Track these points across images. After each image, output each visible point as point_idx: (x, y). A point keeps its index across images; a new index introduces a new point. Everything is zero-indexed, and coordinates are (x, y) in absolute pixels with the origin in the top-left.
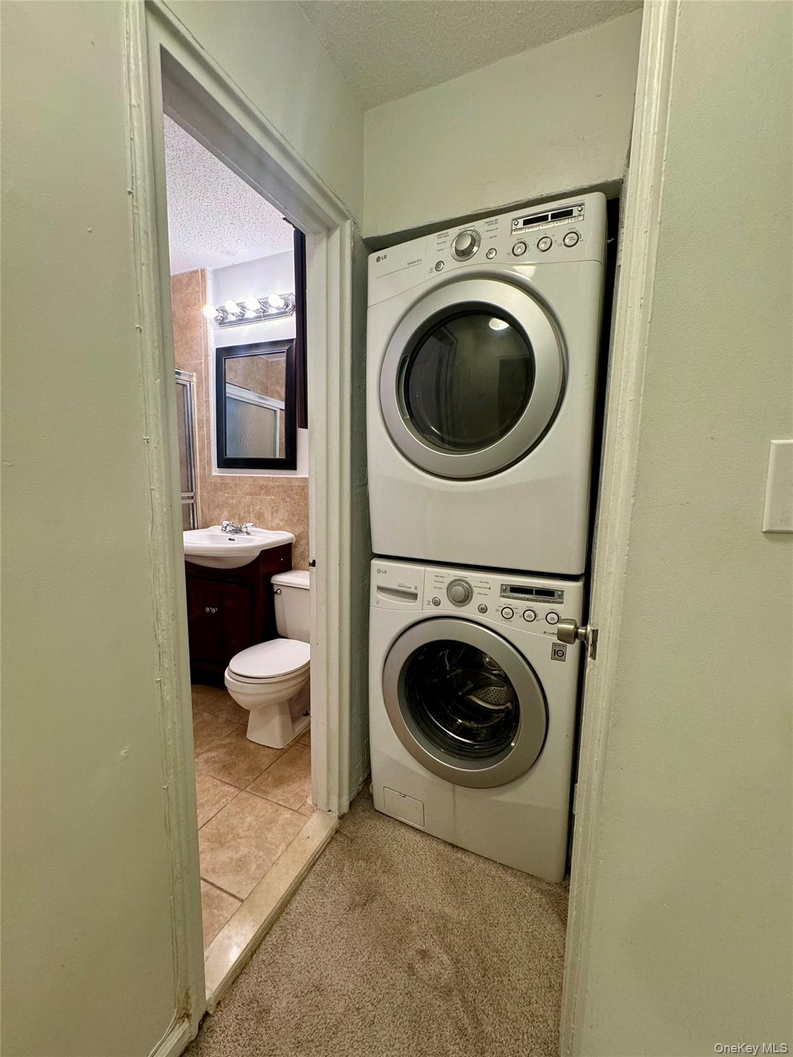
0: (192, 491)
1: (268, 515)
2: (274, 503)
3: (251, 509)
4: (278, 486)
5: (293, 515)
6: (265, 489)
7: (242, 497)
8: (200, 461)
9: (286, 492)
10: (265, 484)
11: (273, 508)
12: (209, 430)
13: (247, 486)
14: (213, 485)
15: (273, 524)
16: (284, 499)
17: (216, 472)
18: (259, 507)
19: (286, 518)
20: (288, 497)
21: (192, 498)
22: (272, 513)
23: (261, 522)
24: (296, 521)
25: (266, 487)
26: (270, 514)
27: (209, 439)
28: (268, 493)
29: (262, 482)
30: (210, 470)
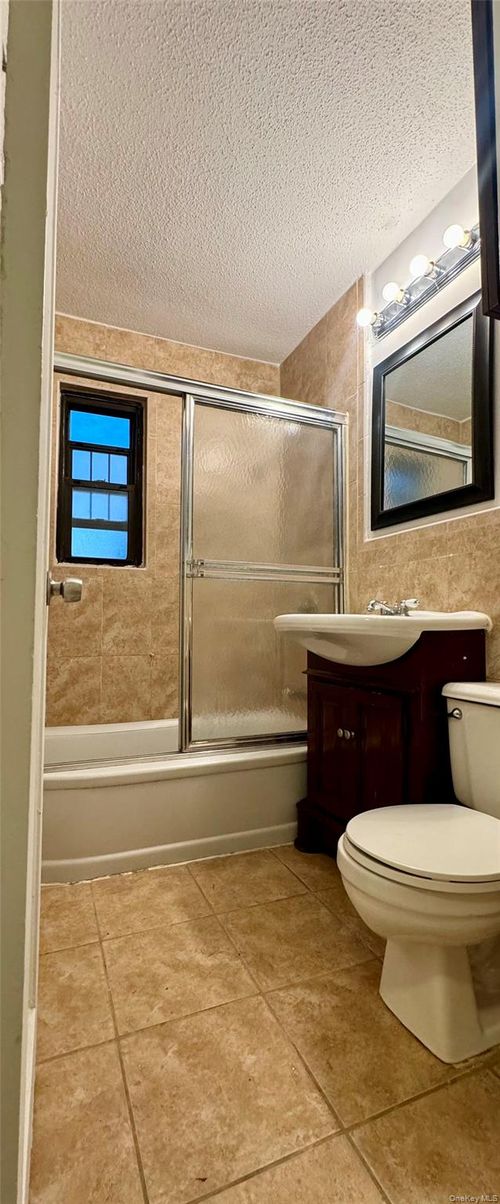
0: (339, 566)
1: (443, 588)
2: (454, 564)
3: (416, 582)
4: (461, 533)
5: (487, 579)
6: (439, 544)
7: (403, 566)
8: (350, 527)
9: (474, 542)
10: (438, 535)
11: (451, 573)
12: (362, 480)
13: (411, 546)
14: (365, 556)
15: (452, 601)
16: (471, 554)
17: (369, 536)
18: (428, 576)
19: (474, 588)
20: (478, 548)
21: (338, 575)
22: (450, 583)
23: (433, 600)
24: (492, 590)
25: (440, 539)
26: (446, 585)
27: (362, 493)
28: (442, 550)
29: (433, 534)
30: (362, 536)
